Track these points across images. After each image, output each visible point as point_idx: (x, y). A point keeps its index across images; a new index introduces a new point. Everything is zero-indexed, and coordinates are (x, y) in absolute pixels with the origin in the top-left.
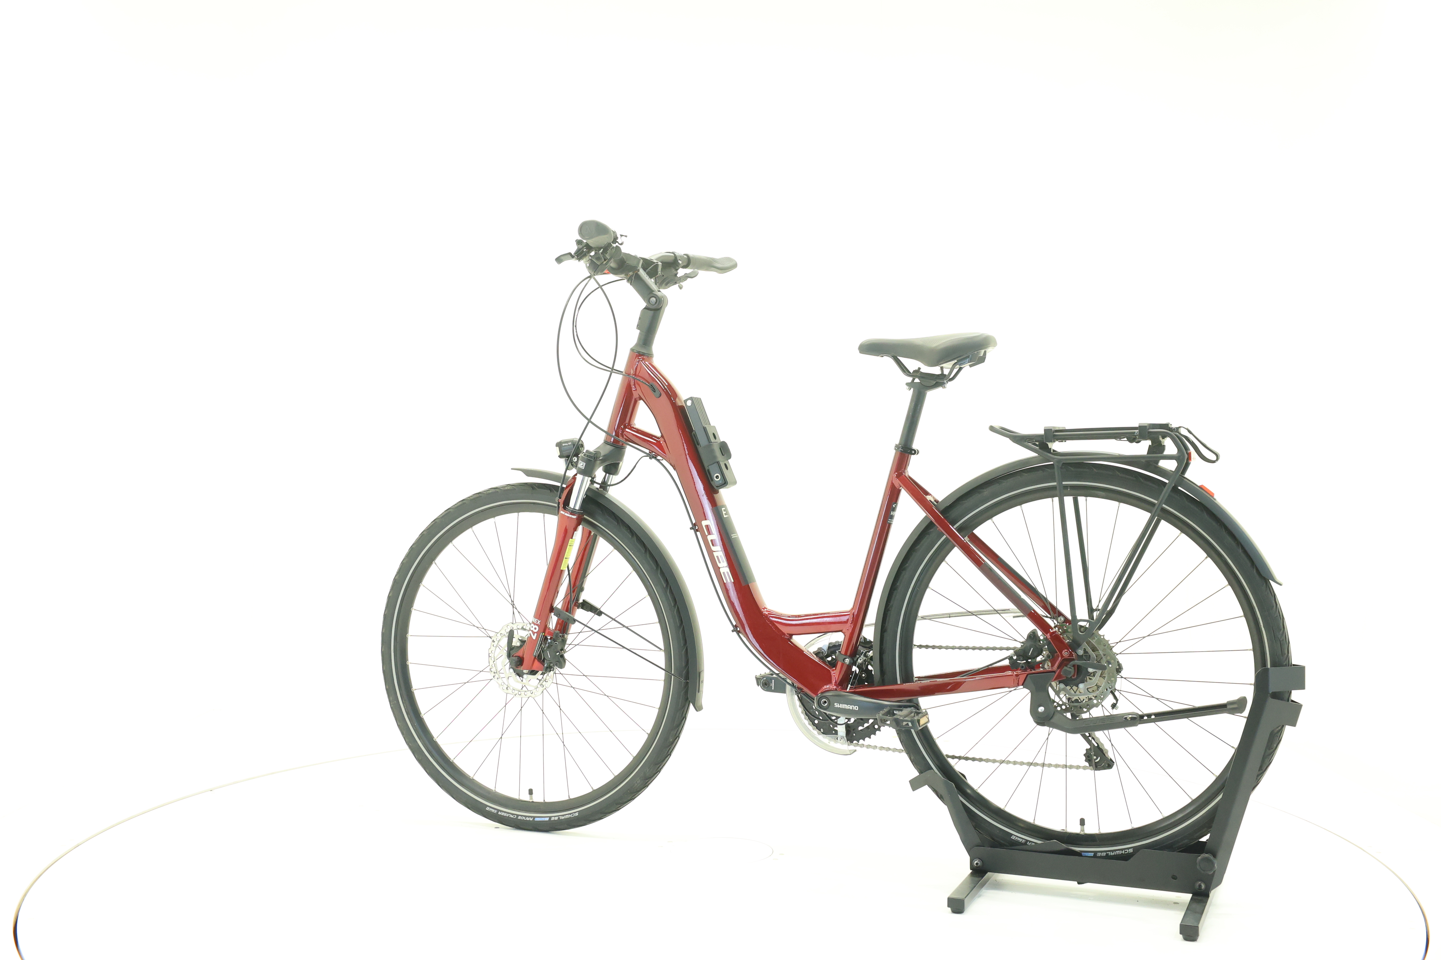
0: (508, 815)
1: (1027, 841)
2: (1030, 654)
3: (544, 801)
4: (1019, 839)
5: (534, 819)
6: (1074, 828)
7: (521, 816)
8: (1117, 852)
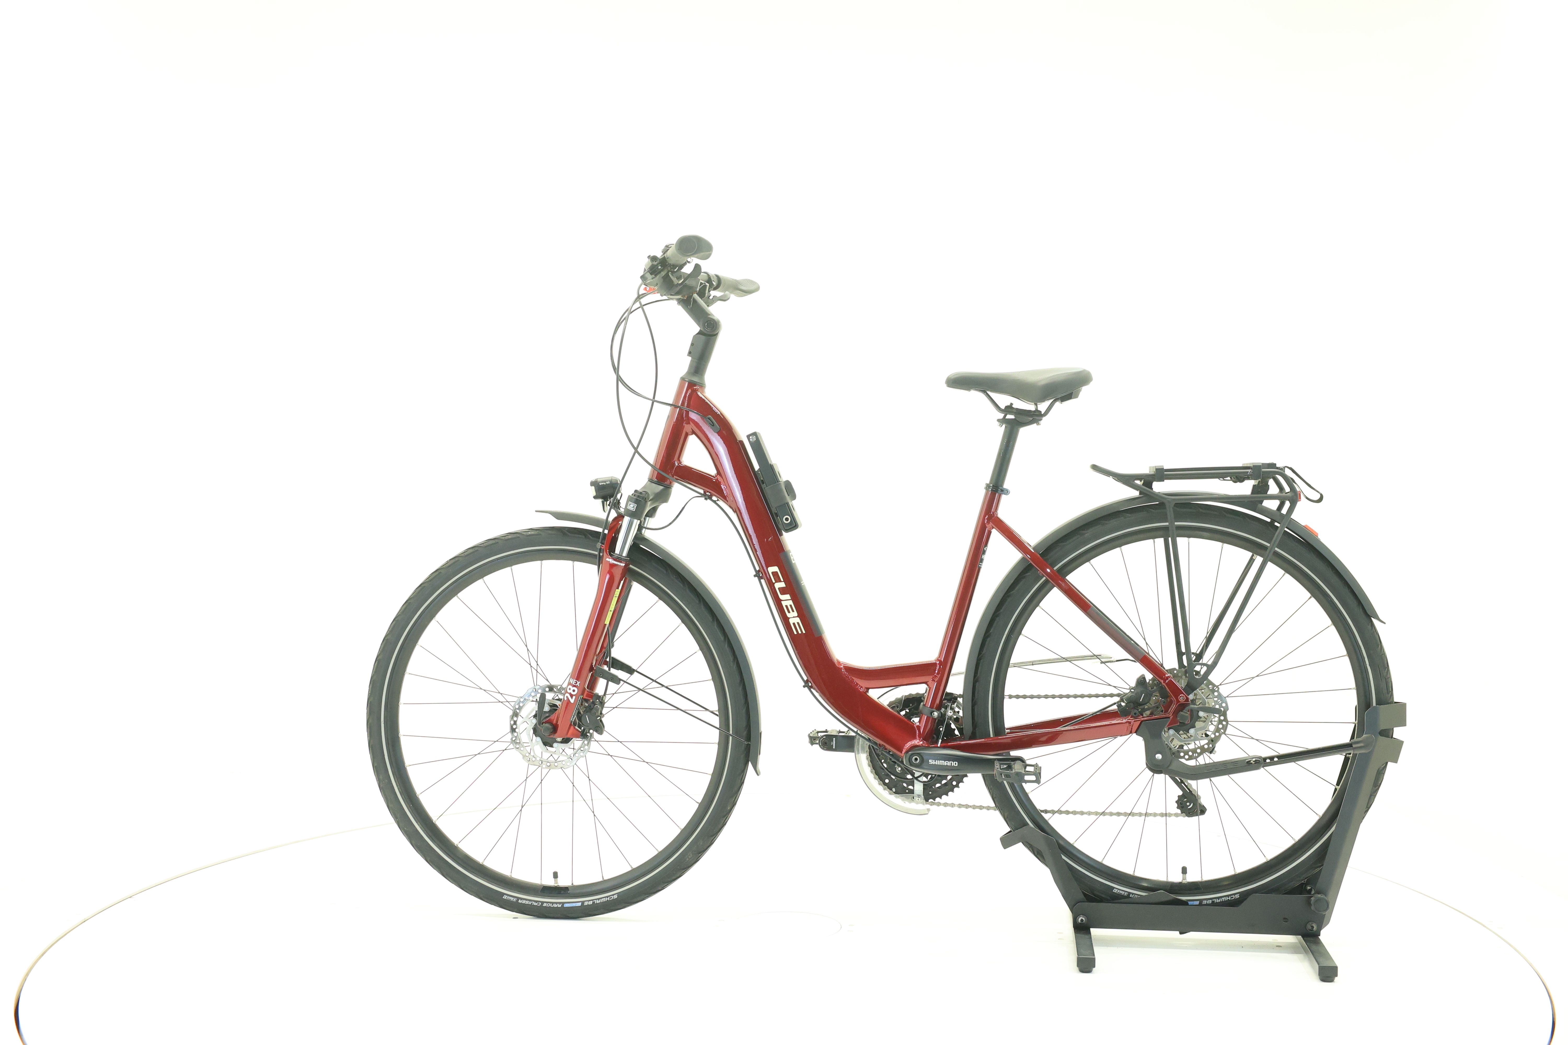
0: (530, 903)
1: (1130, 893)
2: (1141, 701)
3: (572, 884)
4: (1121, 892)
5: (563, 905)
6: (1176, 878)
7: (547, 903)
8: (1223, 898)
